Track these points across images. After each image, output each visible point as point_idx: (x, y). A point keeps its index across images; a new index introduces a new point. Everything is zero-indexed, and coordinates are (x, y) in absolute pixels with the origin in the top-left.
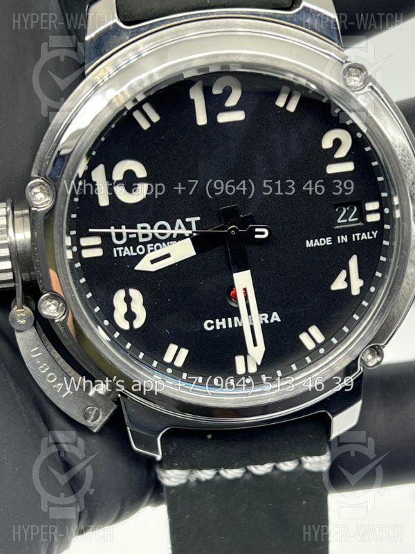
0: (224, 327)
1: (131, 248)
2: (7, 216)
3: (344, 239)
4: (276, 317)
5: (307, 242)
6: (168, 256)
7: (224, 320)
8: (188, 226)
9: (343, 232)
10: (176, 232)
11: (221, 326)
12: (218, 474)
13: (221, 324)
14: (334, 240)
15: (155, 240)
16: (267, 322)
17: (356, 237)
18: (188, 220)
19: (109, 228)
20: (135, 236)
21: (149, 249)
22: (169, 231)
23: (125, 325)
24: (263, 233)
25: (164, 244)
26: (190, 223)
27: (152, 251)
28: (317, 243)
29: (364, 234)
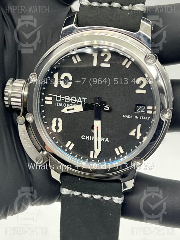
0: (88, 139)
1: (62, 104)
2: (24, 84)
3: (137, 117)
4: (107, 140)
5: (124, 115)
6: (73, 109)
7: (89, 137)
8: (83, 100)
9: (137, 115)
10: (78, 101)
11: (87, 139)
12: (81, 194)
13: (87, 138)
14: (133, 117)
15: (70, 103)
16: (104, 141)
17: (142, 118)
18: (83, 98)
19: (56, 95)
20: (64, 100)
21: (68, 105)
22: (76, 101)
23: (54, 130)
24: (107, 108)
25: (73, 105)
26: (84, 99)
27: (68, 106)
28: (127, 117)
29: (145, 117)
